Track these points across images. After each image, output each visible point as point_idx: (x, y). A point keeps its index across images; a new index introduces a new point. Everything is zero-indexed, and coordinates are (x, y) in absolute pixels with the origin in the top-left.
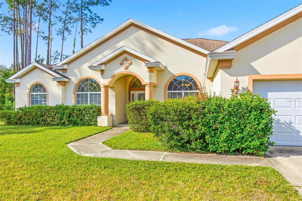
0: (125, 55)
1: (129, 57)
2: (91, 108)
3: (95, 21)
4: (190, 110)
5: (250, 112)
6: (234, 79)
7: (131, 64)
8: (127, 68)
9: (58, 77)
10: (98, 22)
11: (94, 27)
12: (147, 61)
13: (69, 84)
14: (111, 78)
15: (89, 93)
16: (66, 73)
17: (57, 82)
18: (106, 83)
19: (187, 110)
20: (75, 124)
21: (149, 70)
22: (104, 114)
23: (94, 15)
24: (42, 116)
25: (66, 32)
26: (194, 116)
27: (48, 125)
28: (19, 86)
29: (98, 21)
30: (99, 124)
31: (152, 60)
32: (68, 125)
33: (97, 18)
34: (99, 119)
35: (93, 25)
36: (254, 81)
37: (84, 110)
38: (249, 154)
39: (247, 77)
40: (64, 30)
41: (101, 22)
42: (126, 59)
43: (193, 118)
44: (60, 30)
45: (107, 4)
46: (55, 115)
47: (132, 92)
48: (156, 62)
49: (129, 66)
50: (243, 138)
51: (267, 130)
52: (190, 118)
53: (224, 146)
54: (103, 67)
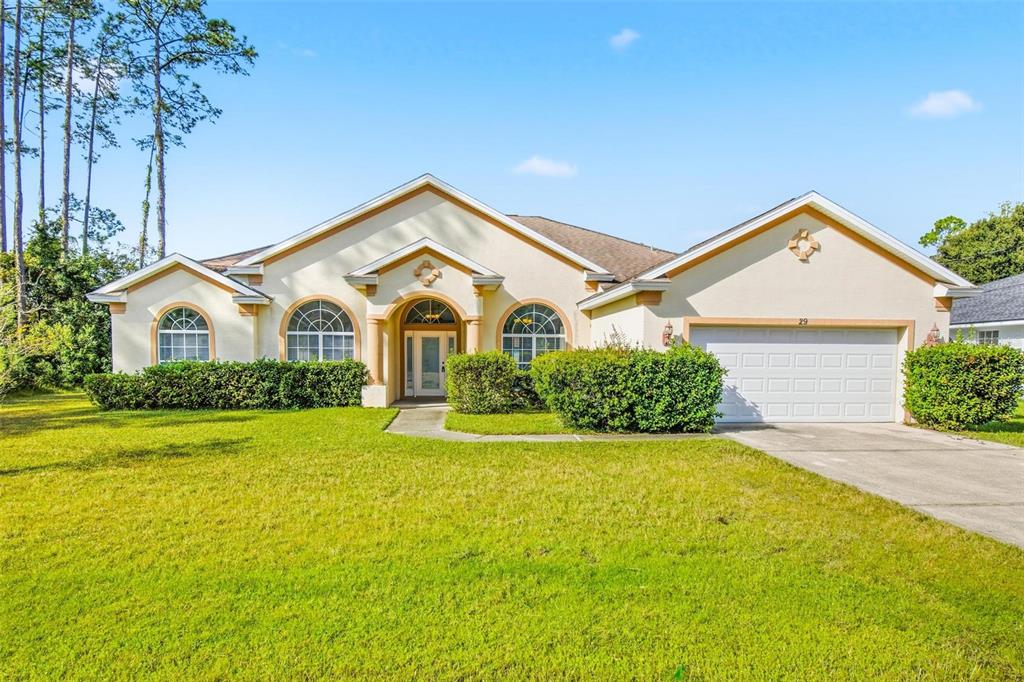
0: (426, 257)
1: (433, 261)
2: (348, 369)
3: (191, 112)
4: (615, 369)
5: (697, 371)
6: (665, 321)
7: (439, 276)
8: (429, 284)
9: (248, 294)
10: (202, 118)
11: (187, 129)
12: (474, 272)
13: (268, 311)
14: (393, 303)
15: (321, 334)
16: (260, 283)
17: (240, 304)
18: (382, 313)
19: (611, 369)
20: (306, 403)
21: (477, 291)
22: (376, 381)
23: (191, 94)
24: (219, 386)
25: (99, 139)
26: (620, 379)
27: (238, 406)
28: (123, 311)
29: (203, 113)
30: (366, 403)
31: (487, 273)
32: (289, 406)
33: (198, 104)
34: (365, 392)
35: (185, 122)
36: (691, 325)
37: (332, 371)
38: (692, 431)
39: (682, 319)
40: (93, 129)
41: (214, 118)
42: (428, 266)
43: (620, 381)
44: (78, 130)
45: (236, 69)
46: (256, 383)
47: (408, 333)
48: (496, 277)
49: (435, 279)
50: (685, 408)
51: (714, 397)
52: (614, 382)
53: (660, 421)
54: (376, 280)
